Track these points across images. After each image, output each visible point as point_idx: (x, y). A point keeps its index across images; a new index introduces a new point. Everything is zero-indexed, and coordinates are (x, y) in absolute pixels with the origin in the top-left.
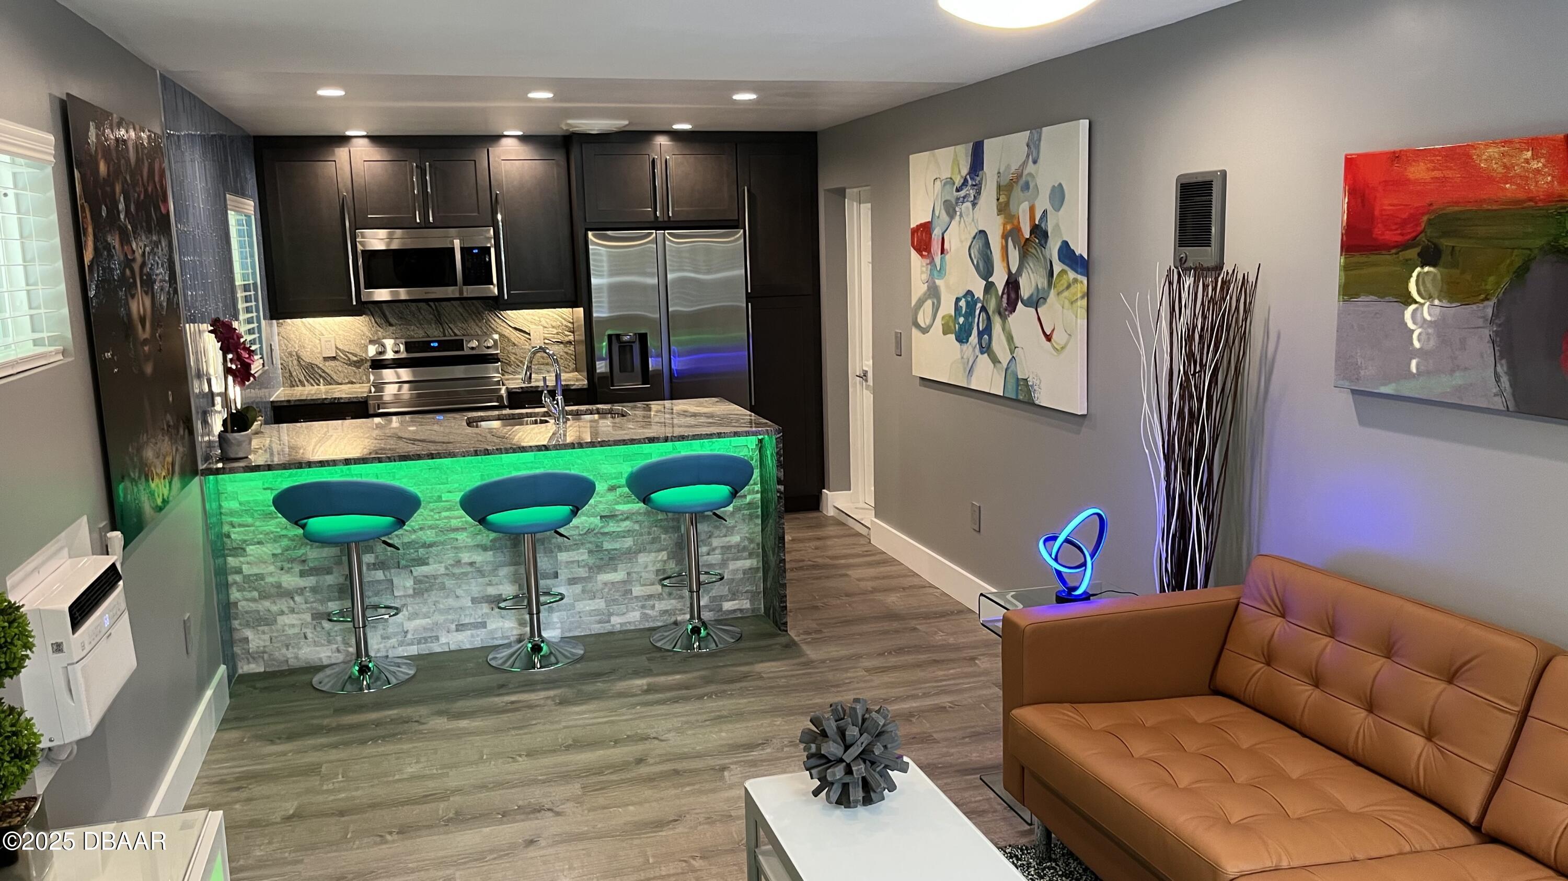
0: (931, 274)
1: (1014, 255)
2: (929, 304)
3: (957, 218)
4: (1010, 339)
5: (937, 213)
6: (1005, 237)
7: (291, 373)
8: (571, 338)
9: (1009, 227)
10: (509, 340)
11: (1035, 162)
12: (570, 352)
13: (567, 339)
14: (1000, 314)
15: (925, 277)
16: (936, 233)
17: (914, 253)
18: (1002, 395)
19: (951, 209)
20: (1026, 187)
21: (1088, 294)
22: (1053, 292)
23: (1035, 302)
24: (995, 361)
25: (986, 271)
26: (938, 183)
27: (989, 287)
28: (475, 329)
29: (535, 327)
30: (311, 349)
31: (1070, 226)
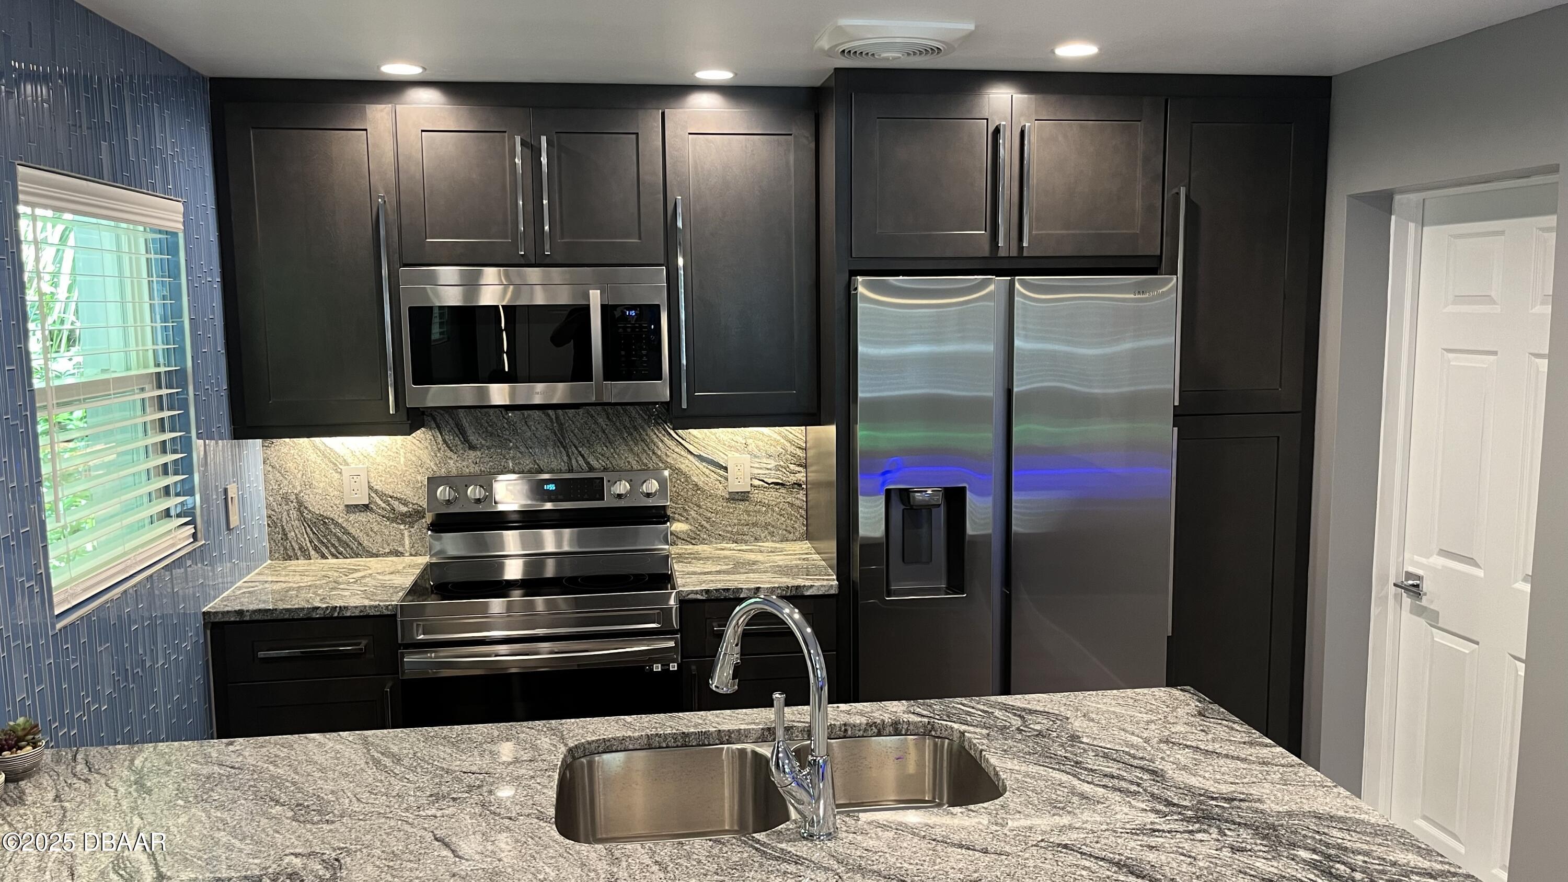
7: (286, 535)
8: (801, 477)
10: (687, 478)
12: (798, 502)
13: (793, 479)
28: (626, 457)
29: (737, 455)
30: (324, 489)
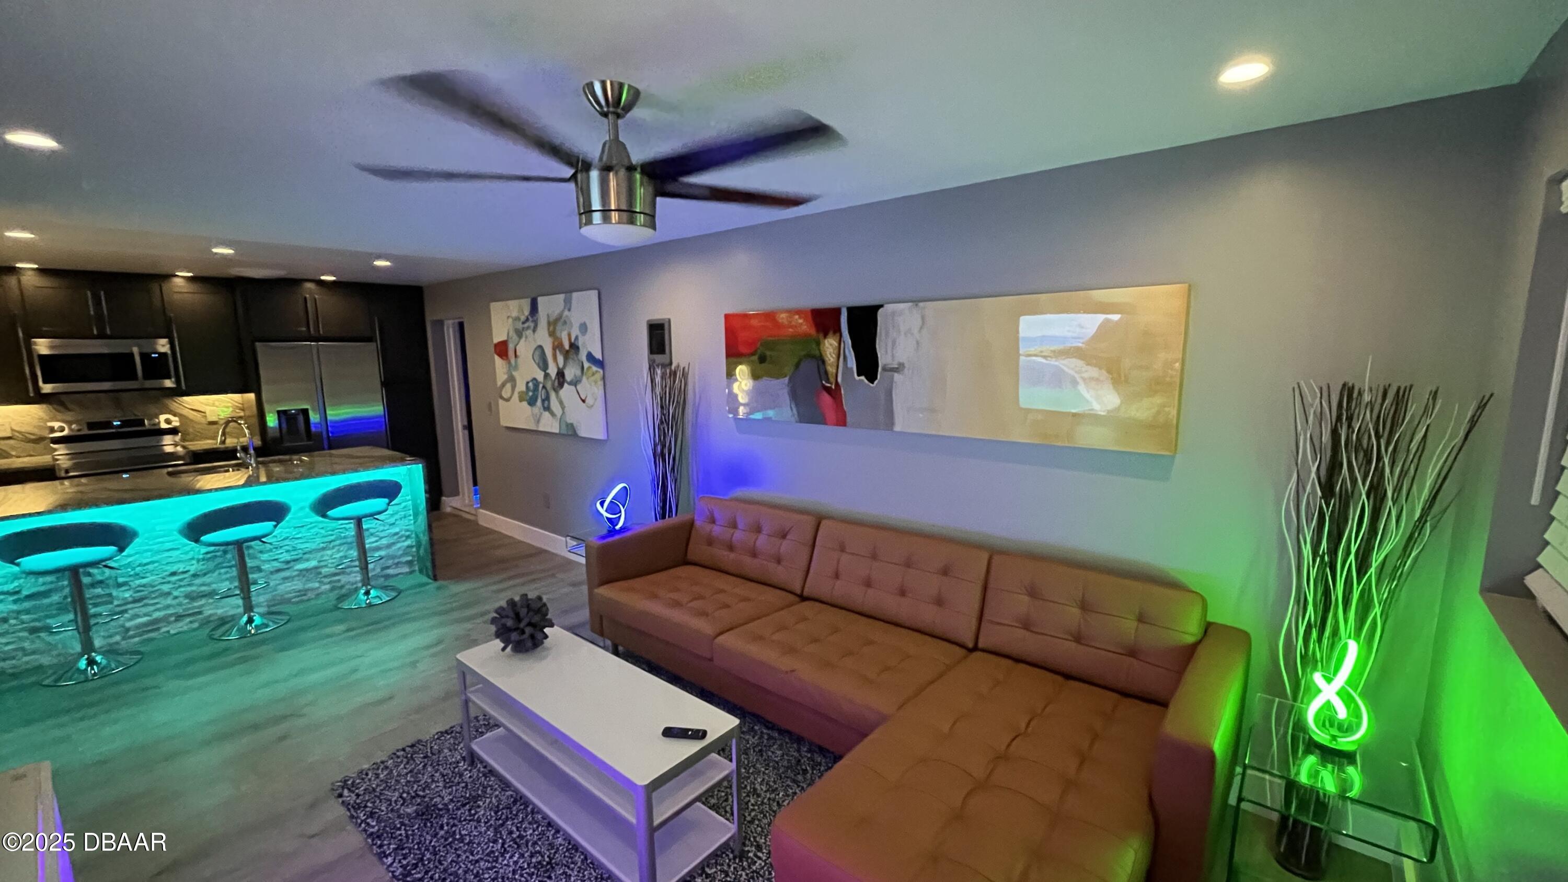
0: (509, 370)
1: (561, 359)
2: (509, 386)
3: (523, 339)
4: (561, 403)
5: (510, 334)
6: (554, 349)
8: (242, 414)
9: (556, 343)
11: (569, 310)
13: (238, 415)
14: (554, 389)
15: (505, 370)
16: (511, 346)
17: (496, 357)
18: (557, 431)
19: (519, 333)
20: (565, 323)
21: (604, 378)
22: (584, 378)
23: (575, 383)
24: (553, 414)
25: (544, 366)
26: (510, 320)
27: (547, 376)
29: (208, 407)
31: (591, 344)
